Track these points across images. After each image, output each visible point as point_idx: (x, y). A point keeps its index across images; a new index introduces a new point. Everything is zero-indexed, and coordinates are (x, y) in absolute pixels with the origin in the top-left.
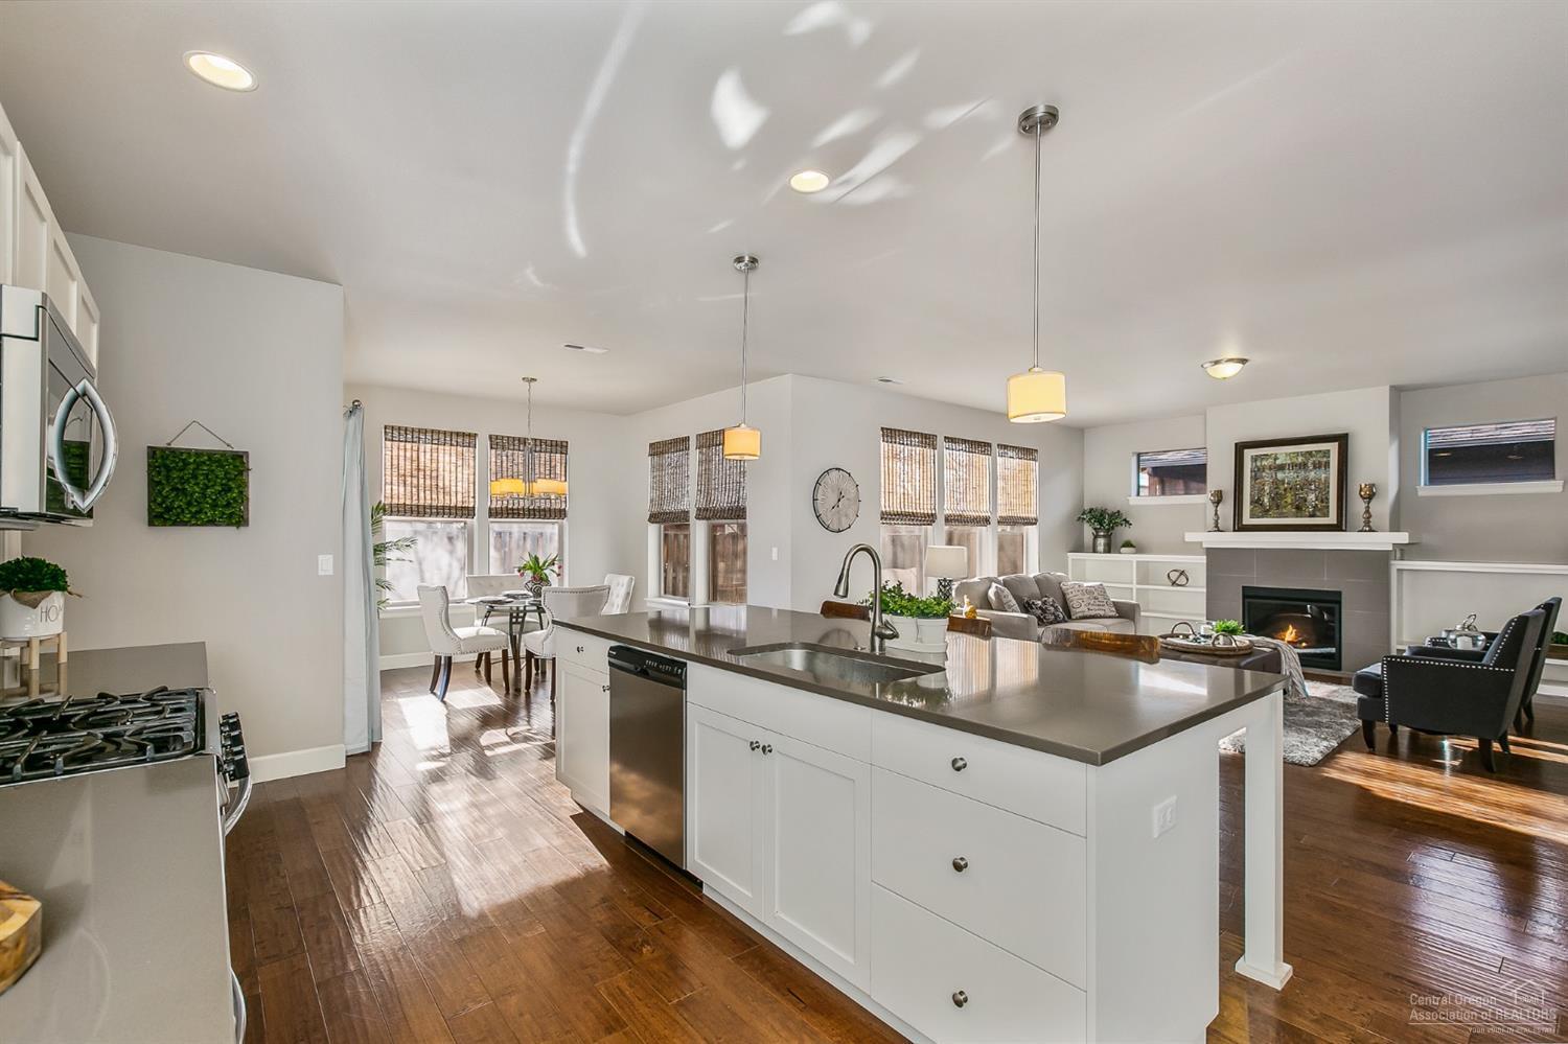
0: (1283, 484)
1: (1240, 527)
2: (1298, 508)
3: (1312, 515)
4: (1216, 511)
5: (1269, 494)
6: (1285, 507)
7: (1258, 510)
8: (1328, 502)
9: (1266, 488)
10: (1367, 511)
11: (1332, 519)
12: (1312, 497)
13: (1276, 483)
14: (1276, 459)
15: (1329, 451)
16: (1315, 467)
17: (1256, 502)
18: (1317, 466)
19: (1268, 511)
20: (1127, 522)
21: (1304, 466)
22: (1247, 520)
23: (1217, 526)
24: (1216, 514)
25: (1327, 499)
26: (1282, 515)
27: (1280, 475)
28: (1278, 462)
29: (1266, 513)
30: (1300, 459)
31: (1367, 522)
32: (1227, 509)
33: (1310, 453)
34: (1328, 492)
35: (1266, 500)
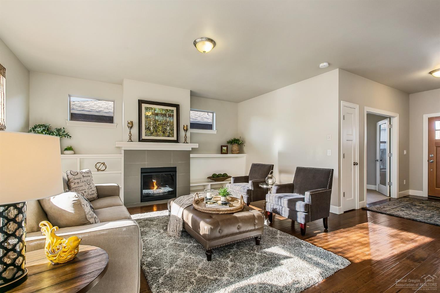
0: (158, 122)
1: (140, 140)
2: (164, 133)
3: (169, 136)
4: (130, 132)
5: (153, 125)
6: (159, 132)
7: (149, 132)
8: (173, 131)
9: (151, 123)
10: (186, 136)
11: (175, 138)
12: (168, 128)
13: (156, 121)
14: (155, 110)
15: (173, 110)
16: (169, 116)
17: (148, 129)
18: (170, 116)
19: (153, 133)
20: (68, 135)
21: (165, 115)
22: (144, 137)
23: (130, 139)
24: (130, 133)
25: (173, 130)
26: (157, 135)
27: (157, 118)
28: (156, 112)
29: (151, 134)
30: (164, 112)
31: (186, 140)
32: (135, 130)
33: (167, 110)
34: (173, 127)
35: (151, 128)
